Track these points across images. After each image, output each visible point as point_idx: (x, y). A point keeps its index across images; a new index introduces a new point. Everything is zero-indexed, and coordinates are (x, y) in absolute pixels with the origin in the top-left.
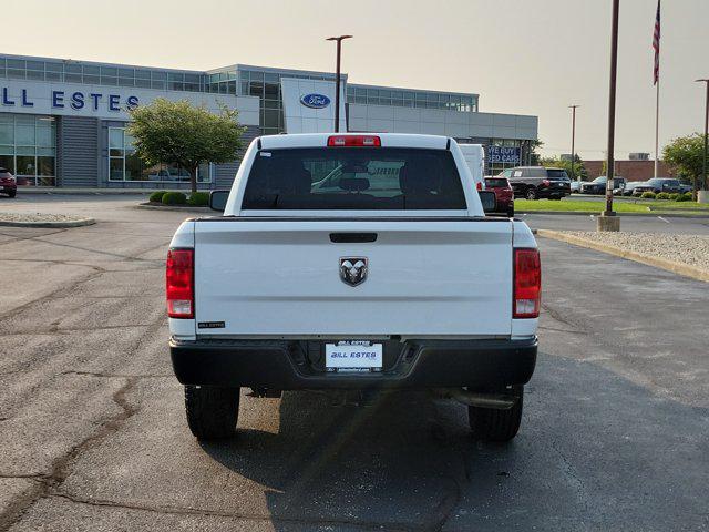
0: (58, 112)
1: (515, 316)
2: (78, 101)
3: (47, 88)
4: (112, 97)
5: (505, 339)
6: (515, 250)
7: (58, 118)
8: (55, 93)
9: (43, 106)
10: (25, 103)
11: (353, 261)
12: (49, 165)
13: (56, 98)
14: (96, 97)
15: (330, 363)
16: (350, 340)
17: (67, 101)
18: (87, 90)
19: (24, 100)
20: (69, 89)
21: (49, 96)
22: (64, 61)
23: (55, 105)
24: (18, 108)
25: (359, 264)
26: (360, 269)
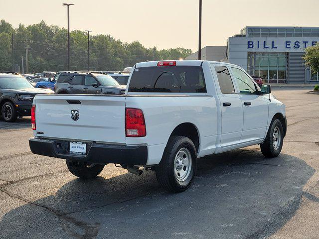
0: (288, 50)
1: (127, 136)
2: (297, 45)
3: (283, 40)
4: (313, 42)
5: (125, 145)
6: (126, 108)
7: (288, 53)
8: (287, 42)
9: (281, 48)
10: (273, 47)
11: (74, 111)
12: (282, 74)
13: (287, 44)
14: (306, 43)
15: (71, 150)
16: (77, 141)
17: (292, 45)
18: (301, 40)
19: (273, 46)
20: (293, 40)
21: (284, 44)
22: (294, 27)
23: (286, 47)
24: (270, 50)
25: (76, 112)
26: (76, 114)
